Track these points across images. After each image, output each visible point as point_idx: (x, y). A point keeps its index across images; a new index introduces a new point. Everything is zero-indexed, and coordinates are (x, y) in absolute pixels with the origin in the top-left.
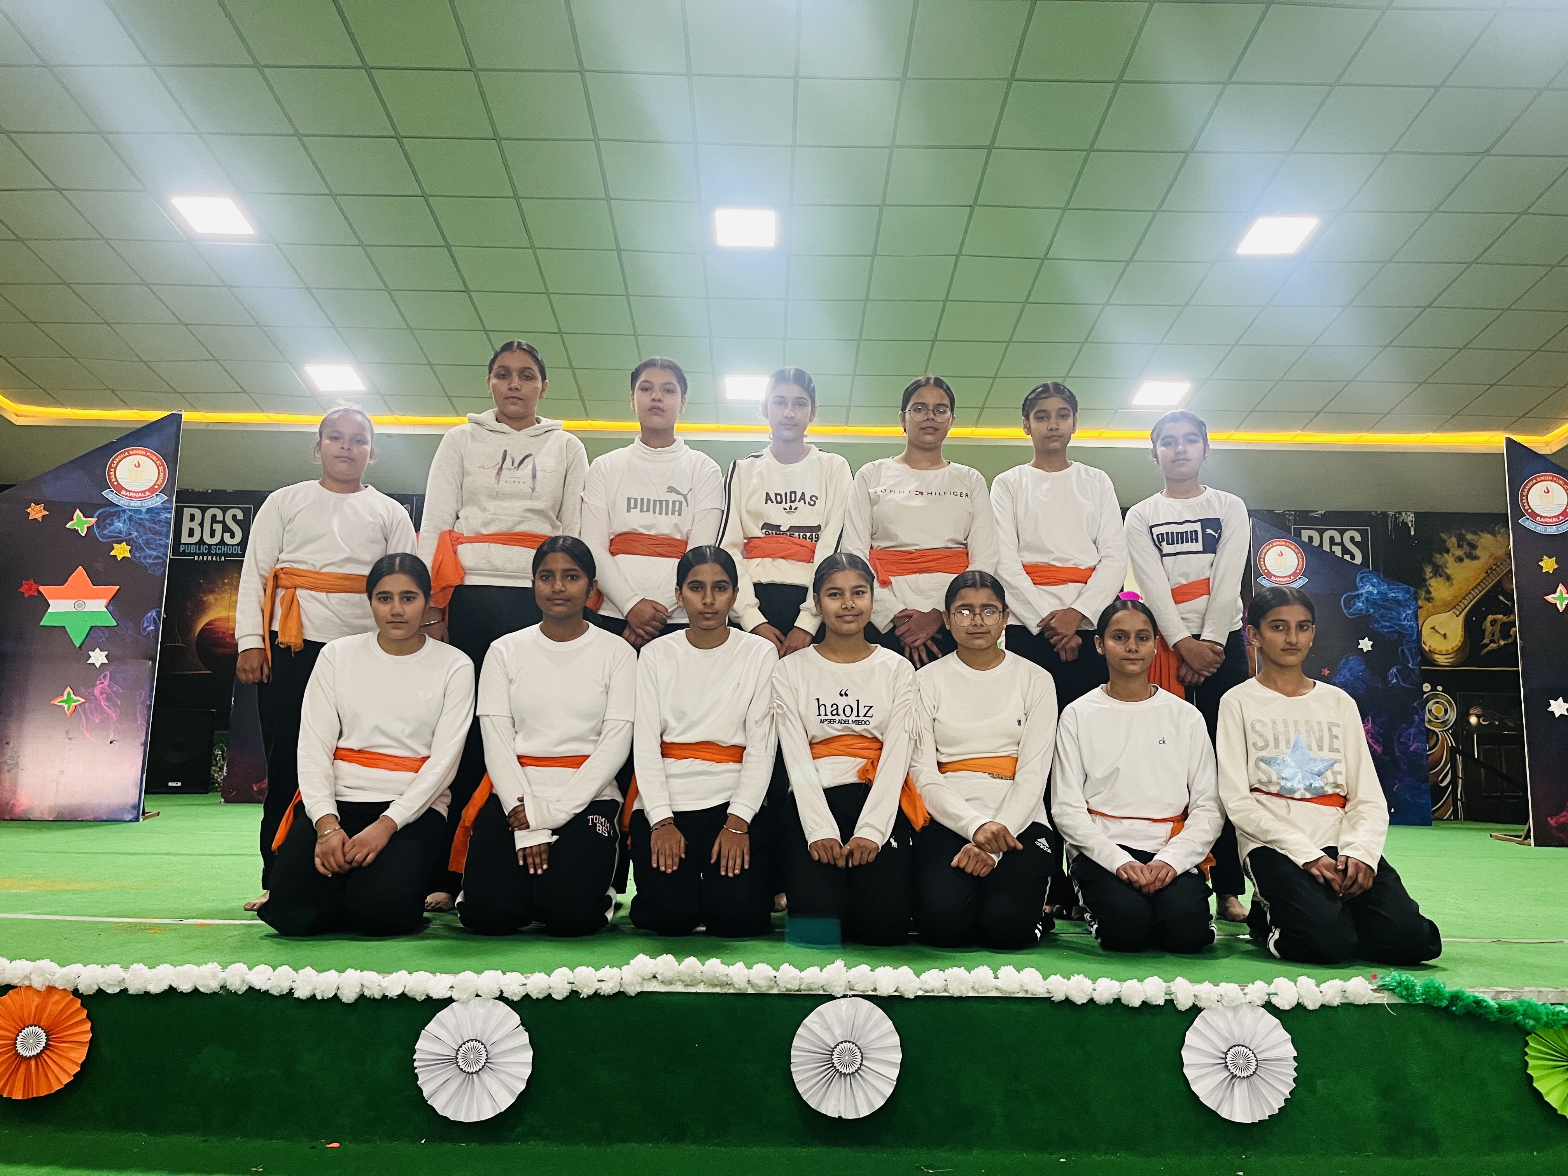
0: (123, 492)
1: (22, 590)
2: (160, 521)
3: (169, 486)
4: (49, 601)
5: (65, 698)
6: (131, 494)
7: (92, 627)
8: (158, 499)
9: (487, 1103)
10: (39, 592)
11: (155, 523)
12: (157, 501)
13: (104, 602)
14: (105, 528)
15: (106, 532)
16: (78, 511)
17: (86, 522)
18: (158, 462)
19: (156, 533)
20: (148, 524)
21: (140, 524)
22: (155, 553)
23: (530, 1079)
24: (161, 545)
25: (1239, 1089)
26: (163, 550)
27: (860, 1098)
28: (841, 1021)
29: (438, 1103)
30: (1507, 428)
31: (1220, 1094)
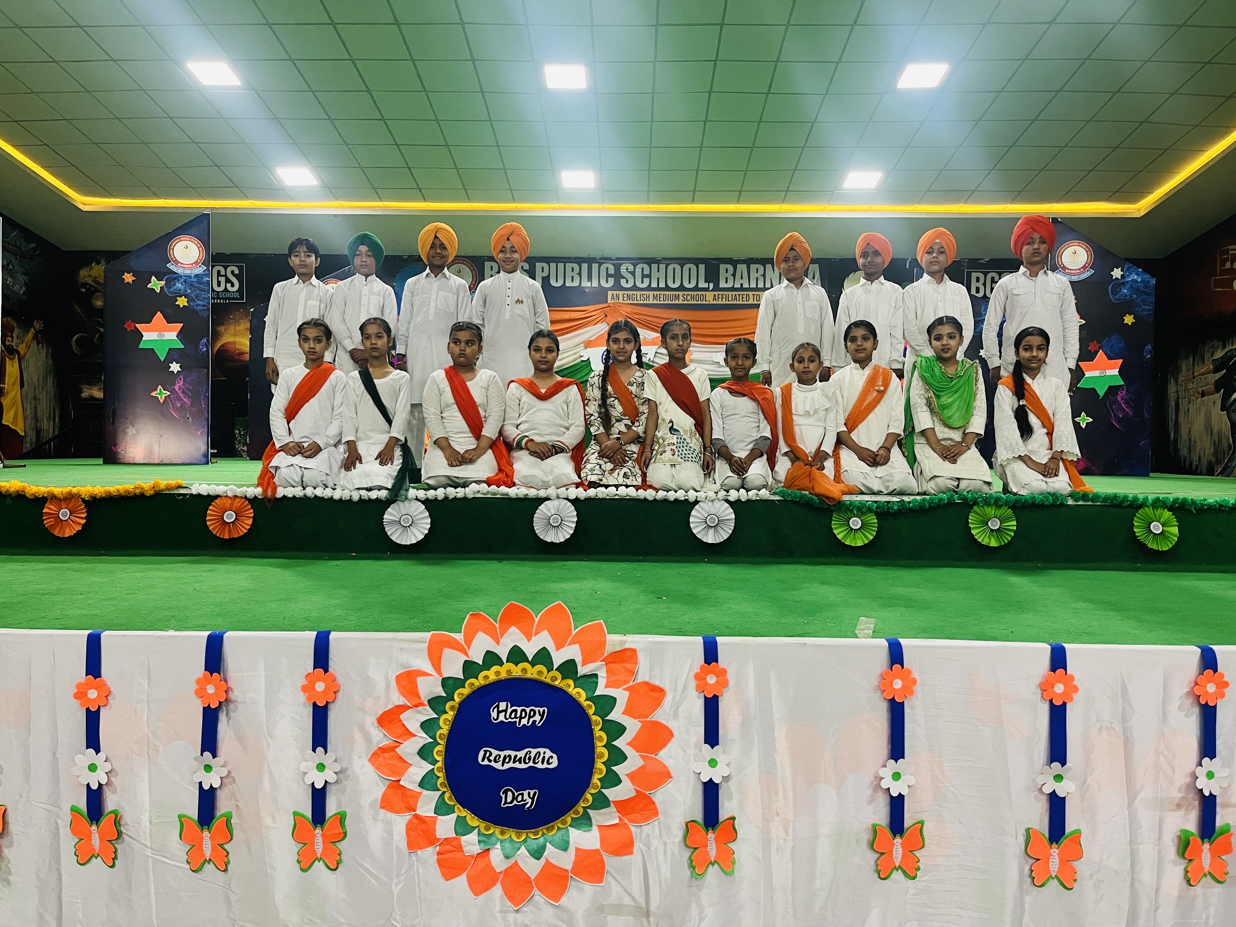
0: (179, 264)
1: (125, 326)
2: (203, 283)
3: (207, 261)
5: (158, 391)
6: (184, 266)
7: (170, 349)
8: (201, 268)
9: (413, 537)
10: (136, 328)
11: (200, 284)
12: (200, 270)
13: (175, 333)
14: (170, 287)
15: (171, 290)
16: (153, 277)
18: (199, 245)
19: (201, 291)
20: (196, 285)
21: (191, 285)
22: (202, 303)
23: (429, 529)
24: (205, 298)
25: (711, 531)
26: (206, 301)
27: (560, 535)
28: (554, 507)
29: (394, 538)
30: (1108, 199)
31: (703, 533)
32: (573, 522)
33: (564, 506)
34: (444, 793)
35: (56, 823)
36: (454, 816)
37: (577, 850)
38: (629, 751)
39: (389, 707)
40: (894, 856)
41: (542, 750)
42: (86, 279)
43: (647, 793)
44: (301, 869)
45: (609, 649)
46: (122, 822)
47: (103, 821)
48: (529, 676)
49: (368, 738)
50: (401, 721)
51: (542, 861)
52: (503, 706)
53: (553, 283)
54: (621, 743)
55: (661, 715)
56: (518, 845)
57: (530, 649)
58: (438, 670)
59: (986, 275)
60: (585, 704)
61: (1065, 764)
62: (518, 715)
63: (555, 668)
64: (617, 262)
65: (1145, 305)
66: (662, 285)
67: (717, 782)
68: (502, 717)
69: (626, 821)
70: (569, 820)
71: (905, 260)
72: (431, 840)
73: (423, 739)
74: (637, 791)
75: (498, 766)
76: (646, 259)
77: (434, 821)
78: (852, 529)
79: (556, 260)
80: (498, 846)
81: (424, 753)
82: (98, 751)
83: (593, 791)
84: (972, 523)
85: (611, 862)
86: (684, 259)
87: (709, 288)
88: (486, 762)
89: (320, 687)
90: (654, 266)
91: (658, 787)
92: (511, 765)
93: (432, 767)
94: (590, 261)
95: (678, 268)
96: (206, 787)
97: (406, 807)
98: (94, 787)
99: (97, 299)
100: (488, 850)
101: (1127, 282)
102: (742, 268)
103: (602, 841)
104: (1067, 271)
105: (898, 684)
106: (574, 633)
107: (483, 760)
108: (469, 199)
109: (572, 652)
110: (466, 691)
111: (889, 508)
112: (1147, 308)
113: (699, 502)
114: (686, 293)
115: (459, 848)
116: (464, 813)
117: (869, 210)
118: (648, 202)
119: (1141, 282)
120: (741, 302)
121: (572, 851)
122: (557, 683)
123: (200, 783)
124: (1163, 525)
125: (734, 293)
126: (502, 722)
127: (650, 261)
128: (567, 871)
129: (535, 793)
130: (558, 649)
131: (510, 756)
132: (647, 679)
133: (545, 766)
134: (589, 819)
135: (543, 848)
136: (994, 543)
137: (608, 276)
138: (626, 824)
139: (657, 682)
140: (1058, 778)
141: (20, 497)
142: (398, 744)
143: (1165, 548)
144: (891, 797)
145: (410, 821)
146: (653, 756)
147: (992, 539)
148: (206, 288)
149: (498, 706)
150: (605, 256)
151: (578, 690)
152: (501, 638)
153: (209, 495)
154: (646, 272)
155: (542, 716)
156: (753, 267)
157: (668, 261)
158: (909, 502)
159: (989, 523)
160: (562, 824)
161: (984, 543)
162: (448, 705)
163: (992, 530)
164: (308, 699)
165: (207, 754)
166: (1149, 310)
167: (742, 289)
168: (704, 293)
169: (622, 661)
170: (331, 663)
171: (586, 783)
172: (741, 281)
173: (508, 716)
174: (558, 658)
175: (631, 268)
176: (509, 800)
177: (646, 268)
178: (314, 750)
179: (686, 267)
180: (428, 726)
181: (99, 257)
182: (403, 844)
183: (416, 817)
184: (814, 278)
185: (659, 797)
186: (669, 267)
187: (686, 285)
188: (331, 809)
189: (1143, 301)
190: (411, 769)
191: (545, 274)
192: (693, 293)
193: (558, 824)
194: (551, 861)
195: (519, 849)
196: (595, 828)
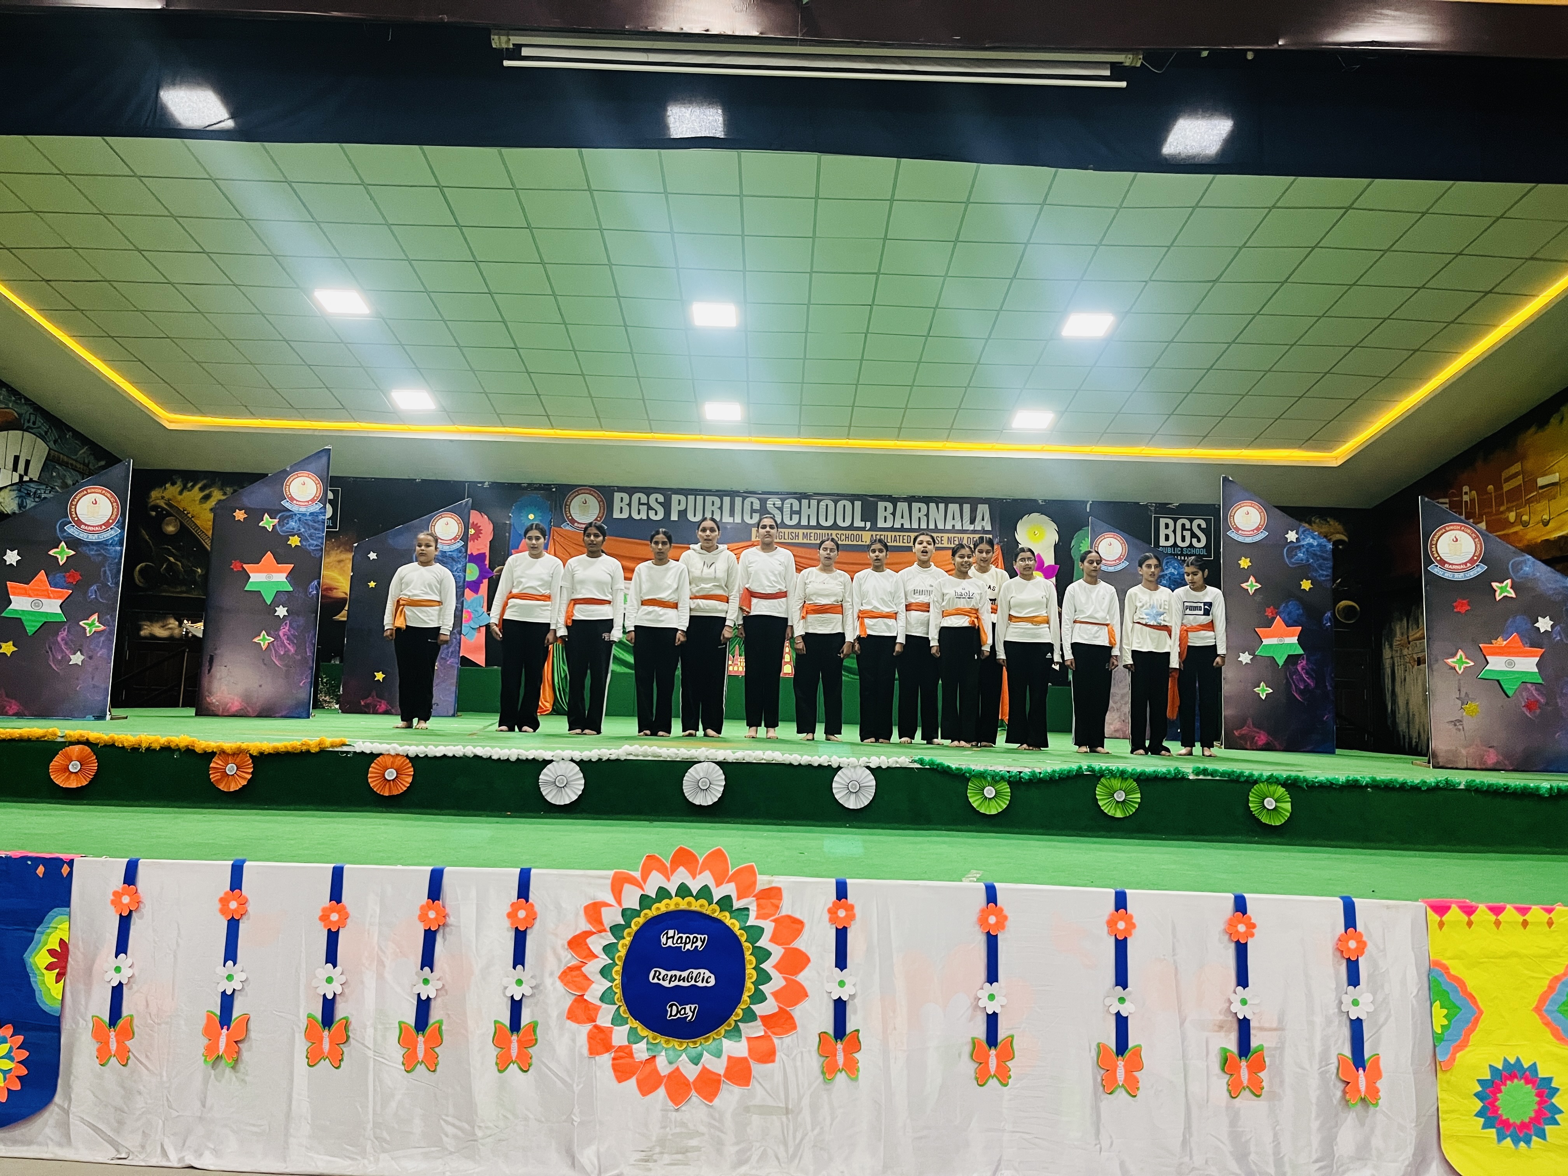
0: (295, 502)
1: (232, 567)
2: (318, 521)
3: (323, 499)
4: (250, 575)
5: (261, 637)
6: (300, 503)
7: (278, 592)
8: (317, 506)
9: (567, 798)
10: (243, 568)
11: (315, 523)
12: (316, 507)
13: (285, 575)
14: (283, 526)
15: (284, 528)
16: (266, 515)
17: (272, 522)
18: (317, 482)
19: (315, 529)
20: (310, 523)
21: (306, 523)
22: (315, 543)
23: (583, 790)
24: (319, 538)
25: (853, 797)
26: (320, 540)
27: (709, 798)
28: (703, 770)
29: (548, 798)
30: (1300, 447)
31: (845, 798)
32: (721, 786)
33: (713, 769)
34: (620, 1006)
35: (293, 1029)
36: (627, 1027)
37: (730, 1058)
38: (773, 973)
39: (578, 932)
40: (990, 1065)
41: (702, 971)
42: (158, 501)
43: (788, 1009)
44: (499, 1070)
45: (759, 887)
46: (351, 1028)
47: (334, 1026)
48: (693, 908)
49: (559, 960)
50: (586, 944)
51: (700, 1066)
52: (671, 933)
53: (690, 517)
54: (766, 966)
55: (800, 944)
56: (679, 1053)
57: (695, 886)
58: (619, 903)
59: (1175, 521)
60: (738, 932)
61: (1127, 987)
62: (683, 941)
63: (714, 902)
64: (764, 496)
65: (1322, 570)
66: (813, 523)
67: (845, 1000)
68: (670, 943)
69: (770, 1034)
70: (723, 1032)
71: (1086, 502)
72: (607, 1046)
73: (604, 960)
74: (780, 1007)
75: (666, 984)
76: (795, 493)
77: (610, 1030)
78: (986, 798)
79: (695, 492)
80: (663, 1053)
81: (605, 972)
82: (335, 966)
83: (743, 1007)
84: (1099, 795)
85: (757, 1069)
86: (838, 495)
87: (865, 527)
88: (656, 981)
89: (522, 914)
90: (805, 502)
91: (796, 1004)
92: (676, 983)
93: (611, 984)
94: (733, 494)
95: (831, 505)
96: (424, 997)
97: (588, 1019)
98: (329, 997)
99: (168, 524)
100: (654, 1057)
101: (1303, 546)
102: (902, 506)
103: (750, 1050)
104: (1240, 532)
105: (992, 920)
106: (730, 873)
107: (653, 979)
108: (601, 428)
109: (729, 889)
110: (641, 920)
111: (1020, 778)
112: (1325, 573)
113: (841, 768)
114: (840, 532)
115: (631, 1055)
116: (636, 1024)
117: (1042, 450)
118: (799, 435)
119: (1317, 545)
120: (901, 544)
121: (724, 1058)
122: (715, 915)
123: (419, 995)
124: (1276, 801)
125: (894, 534)
126: (670, 946)
127: (801, 496)
128: (720, 1075)
129: (696, 1007)
130: (717, 886)
131: (675, 976)
132: (790, 913)
133: (705, 984)
134: (739, 1031)
135: (701, 1056)
136: (1119, 815)
137: (753, 511)
138: (769, 1036)
139: (797, 915)
140: (1122, 1000)
141: (189, 751)
142: (582, 964)
143: (1278, 824)
144: (988, 1015)
145: (590, 1031)
146: (793, 977)
147: (1118, 810)
148: (321, 527)
149: (667, 933)
150: (750, 490)
151: (733, 921)
152: (672, 875)
153: (372, 753)
154: (796, 508)
155: (703, 943)
156: (915, 505)
157: (820, 496)
158: (1040, 773)
159: (1115, 795)
160: (717, 1035)
161: (1109, 814)
162: (627, 931)
163: (1118, 802)
164: (512, 924)
165: (427, 969)
166: (1327, 576)
167: (902, 529)
168: (860, 533)
169: (770, 898)
170: (531, 895)
171: (738, 1001)
172: (902, 521)
173: (675, 942)
174: (717, 894)
175: (779, 503)
176: (674, 1013)
177: (796, 503)
178: (514, 968)
179: (840, 504)
180: (608, 949)
181: (174, 477)
182: (585, 1051)
183: (597, 1027)
184: (983, 520)
185: (798, 1012)
186: (821, 503)
187: (840, 523)
188: (525, 1020)
189: (1320, 566)
190: (594, 986)
191: (682, 507)
192: (847, 532)
193: (713, 1034)
194: (708, 1066)
195: (681, 1056)
196: (744, 1039)
